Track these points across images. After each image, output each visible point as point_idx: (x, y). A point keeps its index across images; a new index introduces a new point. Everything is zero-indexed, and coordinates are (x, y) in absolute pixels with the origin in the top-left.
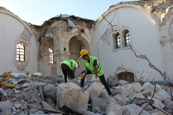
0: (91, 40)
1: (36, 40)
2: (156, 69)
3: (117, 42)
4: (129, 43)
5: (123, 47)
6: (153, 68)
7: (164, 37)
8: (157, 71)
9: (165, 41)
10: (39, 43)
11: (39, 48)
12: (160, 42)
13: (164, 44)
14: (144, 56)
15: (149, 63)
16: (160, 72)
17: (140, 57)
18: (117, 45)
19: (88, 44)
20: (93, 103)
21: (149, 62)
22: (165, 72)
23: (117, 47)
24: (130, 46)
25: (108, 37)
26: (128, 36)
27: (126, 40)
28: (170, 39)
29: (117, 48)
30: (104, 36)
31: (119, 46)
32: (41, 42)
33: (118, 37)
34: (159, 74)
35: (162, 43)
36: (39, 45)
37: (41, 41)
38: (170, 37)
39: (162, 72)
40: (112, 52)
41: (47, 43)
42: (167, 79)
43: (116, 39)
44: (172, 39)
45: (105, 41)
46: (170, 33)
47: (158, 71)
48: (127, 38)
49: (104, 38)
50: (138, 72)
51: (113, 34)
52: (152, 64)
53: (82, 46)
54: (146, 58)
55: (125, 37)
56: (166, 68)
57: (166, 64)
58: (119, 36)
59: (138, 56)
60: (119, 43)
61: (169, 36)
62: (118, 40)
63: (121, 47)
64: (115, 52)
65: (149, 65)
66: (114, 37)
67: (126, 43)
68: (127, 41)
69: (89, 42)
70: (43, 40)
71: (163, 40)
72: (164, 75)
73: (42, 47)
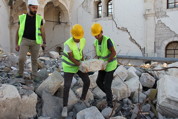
0: (70, 6)
1: (6, 4)
2: (136, 43)
3: (98, 11)
4: (111, 12)
5: (104, 17)
6: (134, 43)
7: (149, 10)
8: (136, 46)
9: (149, 14)
10: (10, 7)
11: (11, 13)
12: (144, 15)
13: (148, 18)
14: (125, 29)
15: (130, 37)
16: (140, 47)
17: (121, 29)
18: (98, 14)
19: (67, 10)
20: (45, 105)
21: (129, 35)
22: (144, 48)
23: (98, 16)
24: (112, 17)
25: (88, 5)
26: (111, 4)
27: (108, 9)
28: (154, 12)
29: (98, 18)
30: (85, 3)
31: (100, 15)
32: (13, 7)
33: (100, 6)
34: (138, 49)
35: (145, 16)
36: (10, 10)
37: (12, 5)
38: (154, 11)
39: (141, 48)
40: (92, 21)
41: (19, 8)
42: (146, 55)
43: (98, 7)
44: (156, 13)
45: (85, 8)
46: (155, 6)
47: (138, 46)
48: (110, 7)
49: (84, 5)
50: (118, 46)
51: (95, 1)
52: (132, 38)
53: (60, 13)
54: (127, 31)
55: (108, 5)
56: (146, 44)
57: (147, 39)
58: (101, 4)
59: (119, 28)
60: (100, 12)
61: (153, 9)
62: (100, 8)
63: (102, 17)
64: (96, 21)
65: (130, 39)
66: (96, 5)
67: (108, 13)
68: (110, 11)
69: (68, 8)
70: (15, 4)
71: (147, 12)
72: (143, 50)
73: (14, 13)
